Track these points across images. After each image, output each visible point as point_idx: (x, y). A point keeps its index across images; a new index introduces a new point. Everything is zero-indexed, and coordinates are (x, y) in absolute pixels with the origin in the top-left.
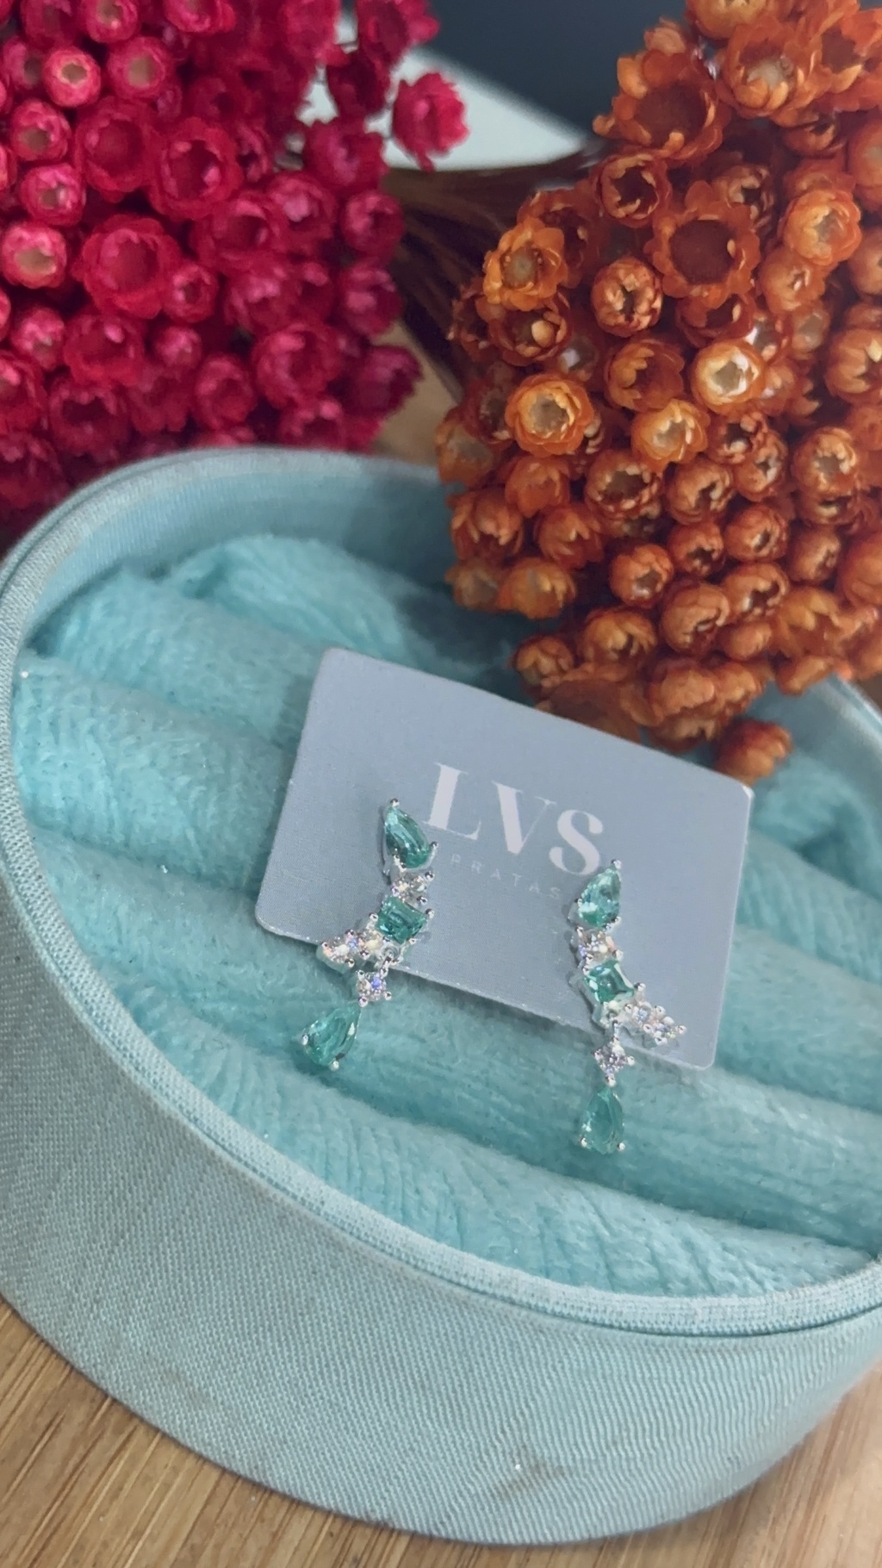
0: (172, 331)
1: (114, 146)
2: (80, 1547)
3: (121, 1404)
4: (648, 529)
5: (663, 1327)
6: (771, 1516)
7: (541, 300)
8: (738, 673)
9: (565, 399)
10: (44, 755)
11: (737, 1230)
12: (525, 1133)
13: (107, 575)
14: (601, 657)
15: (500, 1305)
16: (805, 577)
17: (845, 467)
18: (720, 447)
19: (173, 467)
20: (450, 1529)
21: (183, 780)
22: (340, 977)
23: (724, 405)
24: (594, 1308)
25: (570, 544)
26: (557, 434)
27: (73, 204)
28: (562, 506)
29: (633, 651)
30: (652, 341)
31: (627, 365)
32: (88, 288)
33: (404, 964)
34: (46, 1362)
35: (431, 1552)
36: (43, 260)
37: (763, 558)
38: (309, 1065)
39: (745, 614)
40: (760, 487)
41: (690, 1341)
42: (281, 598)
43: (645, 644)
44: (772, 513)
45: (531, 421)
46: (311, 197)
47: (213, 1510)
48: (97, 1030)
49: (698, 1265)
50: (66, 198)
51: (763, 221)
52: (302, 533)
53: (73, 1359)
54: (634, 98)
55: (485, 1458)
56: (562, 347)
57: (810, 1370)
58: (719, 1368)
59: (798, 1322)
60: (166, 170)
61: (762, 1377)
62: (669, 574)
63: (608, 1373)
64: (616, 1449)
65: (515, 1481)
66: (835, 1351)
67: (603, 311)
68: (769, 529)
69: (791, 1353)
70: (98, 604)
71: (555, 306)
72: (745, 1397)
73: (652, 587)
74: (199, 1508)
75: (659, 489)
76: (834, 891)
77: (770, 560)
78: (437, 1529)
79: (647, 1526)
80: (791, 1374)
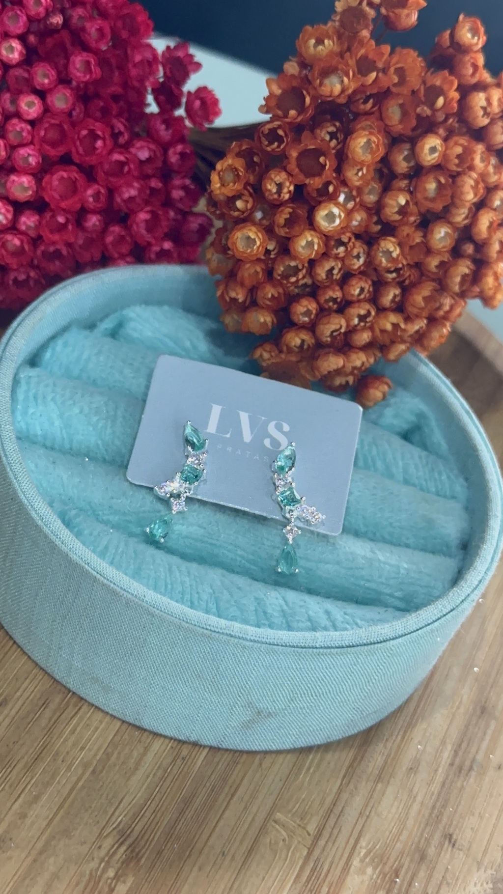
0: (89, 216)
1: (53, 135)
2: (57, 754)
3: (77, 694)
4: (308, 290)
5: (303, 645)
6: (385, 738)
7: (238, 191)
8: (357, 353)
9: (255, 234)
10: (31, 411)
11: (354, 606)
12: (255, 568)
13: (65, 329)
14: (290, 350)
15: (225, 637)
16: (385, 307)
17: (394, 255)
18: (332, 250)
19: (92, 278)
20: (226, 744)
21: (95, 419)
22: (165, 502)
23: (330, 231)
24: (269, 637)
25: (269, 300)
26: (252, 251)
27: (36, 163)
28: (263, 283)
29: (305, 347)
30: (291, 205)
31: (280, 216)
32: (47, 199)
33: (193, 494)
34: (43, 677)
35: (219, 754)
36: (26, 189)
37: (362, 299)
38: (151, 541)
39: (356, 326)
40: (356, 267)
41: (315, 650)
42: (149, 334)
43: (310, 342)
44: (364, 278)
45: (241, 246)
46: (149, 149)
47: (117, 738)
48: (45, 527)
49: (331, 621)
50: (32, 161)
51: (339, 147)
52: (160, 303)
53: (55, 676)
54: (276, 96)
55: (235, 709)
56: (253, 210)
57: (379, 664)
58: (332, 663)
59: (368, 641)
60: (78, 143)
61: (355, 667)
62: (317, 310)
63: (280, 666)
64: (294, 703)
65: (250, 720)
66: (389, 655)
67: (267, 194)
68: (363, 286)
69: (365, 655)
70: (60, 342)
71: (246, 192)
72: (350, 677)
73: (309, 317)
74: (111, 737)
75: (307, 271)
76: (413, 452)
77: (365, 300)
78: (221, 744)
79: (322, 742)
80: (370, 666)
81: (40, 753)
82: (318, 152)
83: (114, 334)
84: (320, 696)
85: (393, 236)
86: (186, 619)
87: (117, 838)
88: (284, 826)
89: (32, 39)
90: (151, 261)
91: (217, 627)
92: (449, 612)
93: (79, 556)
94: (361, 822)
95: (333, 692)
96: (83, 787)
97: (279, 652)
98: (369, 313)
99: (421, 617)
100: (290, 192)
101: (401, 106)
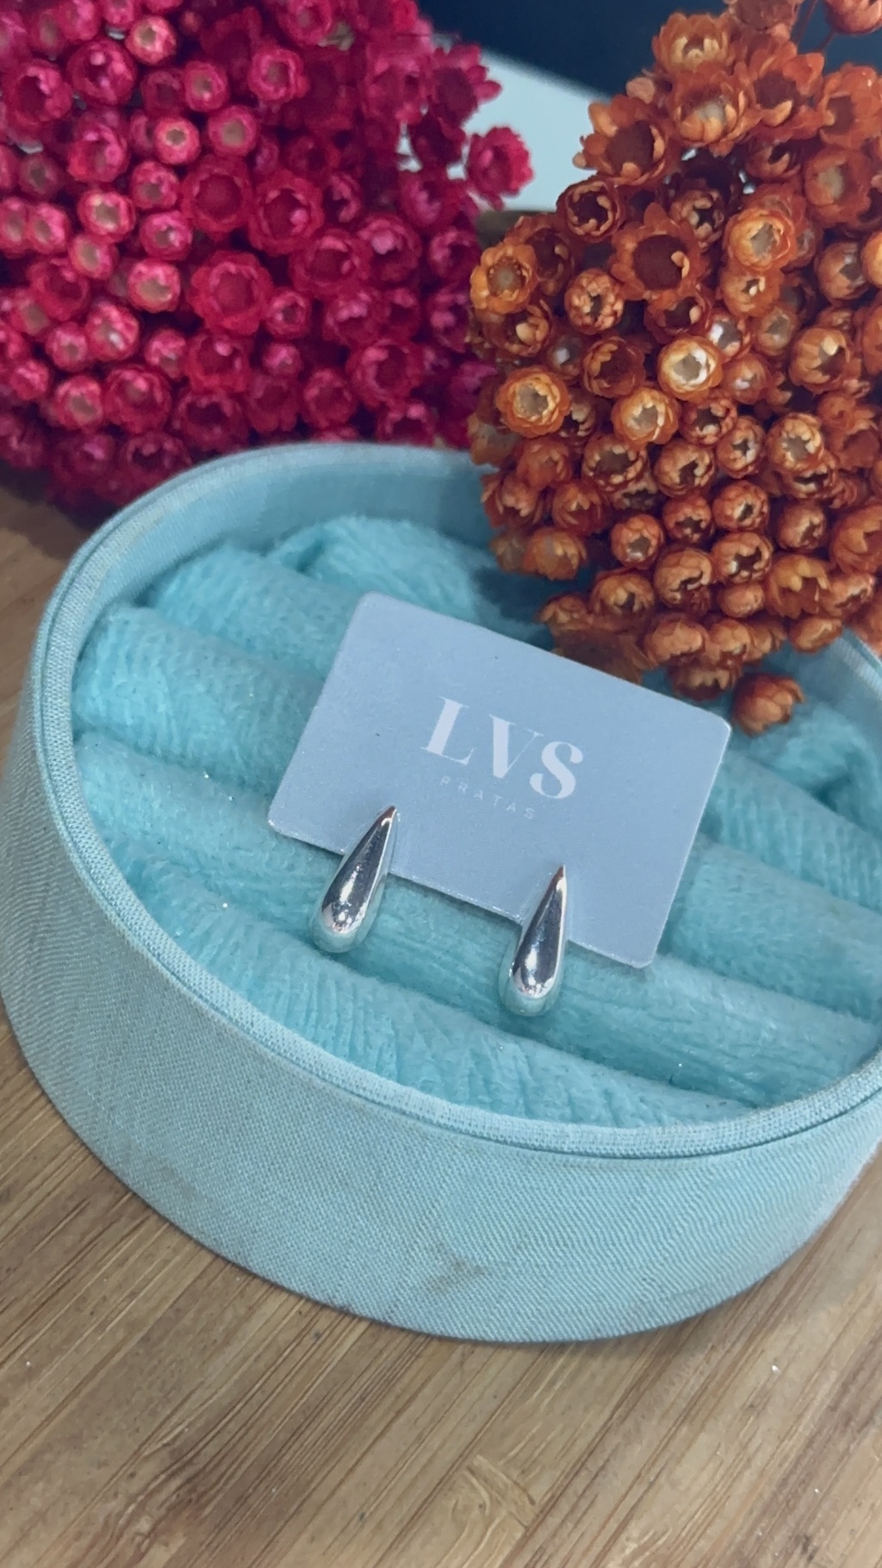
0: (275, 347)
1: (217, 195)
2: (84, 1299)
3: (139, 1197)
4: (647, 502)
5: (537, 1144)
7: (520, 305)
8: (732, 627)
9: (546, 388)
10: (118, 680)
11: (663, 1088)
13: (212, 546)
14: (605, 609)
15: (390, 1114)
16: (792, 545)
17: (811, 448)
18: (693, 430)
20: (401, 1318)
21: (232, 706)
23: (688, 393)
24: (473, 1123)
25: (573, 515)
26: (540, 419)
27: (181, 242)
28: (565, 482)
29: (636, 608)
30: (616, 339)
31: (594, 358)
32: (199, 311)
34: (83, 1161)
35: (387, 1335)
36: (167, 288)
37: (746, 527)
39: (733, 576)
40: (739, 465)
41: (558, 1157)
43: (645, 601)
44: (753, 488)
45: (520, 408)
46: (396, 235)
47: (202, 1284)
48: (91, 883)
49: (611, 1108)
50: (174, 238)
51: (715, 237)
52: (395, 516)
53: (104, 1159)
54: (606, 136)
55: (413, 1254)
56: (549, 345)
57: (689, 1199)
58: (592, 1184)
59: (666, 1151)
60: (261, 213)
61: (638, 1198)
62: (659, 539)
63: (492, 1180)
64: (523, 1254)
65: (443, 1277)
66: (708, 1183)
67: (572, 314)
68: (750, 503)
69: (658, 1177)
70: (197, 568)
71: (537, 311)
72: (630, 1216)
73: (645, 552)
74: (189, 1281)
75: (645, 465)
76: (830, 823)
77: (756, 531)
78: (390, 1317)
79: (586, 1338)
80: (669, 1200)
81: (53, 1295)
82: (673, 243)
83: (304, 565)
84: (573, 1246)
85: (814, 413)
86: (323, 1072)
87: (168, 1463)
88: (486, 1481)
89: (190, 19)
90: (386, 439)
91: (378, 1095)
92: (836, 1117)
93: (145, 941)
94: (639, 1490)
95: (599, 1241)
96: (123, 1363)
97: (489, 1153)
98: (757, 555)
99: (776, 1119)
100: (615, 313)
101: (844, 170)
